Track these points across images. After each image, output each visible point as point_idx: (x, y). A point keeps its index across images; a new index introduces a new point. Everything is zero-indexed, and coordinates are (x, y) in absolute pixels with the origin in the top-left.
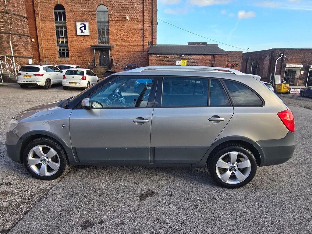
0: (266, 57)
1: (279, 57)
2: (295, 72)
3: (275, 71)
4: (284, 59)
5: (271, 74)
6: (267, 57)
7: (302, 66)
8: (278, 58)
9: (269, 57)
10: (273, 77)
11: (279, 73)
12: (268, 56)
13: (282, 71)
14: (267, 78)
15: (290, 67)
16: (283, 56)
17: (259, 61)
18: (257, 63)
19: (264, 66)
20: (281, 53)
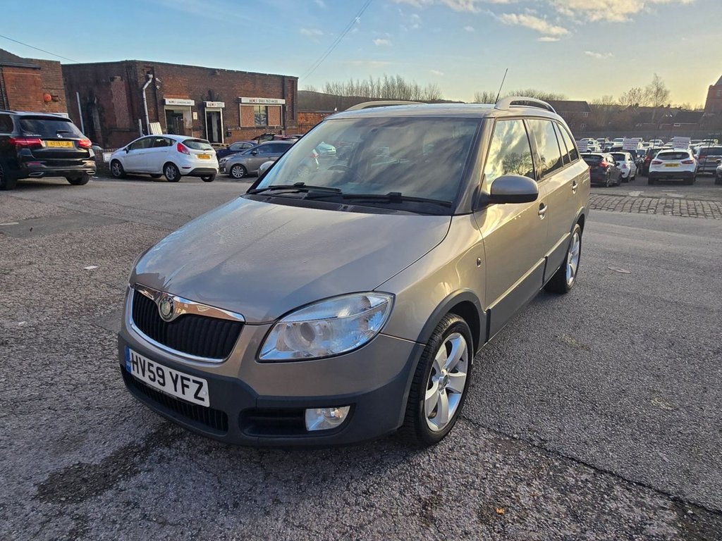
0: (112, 79)
1: (147, 82)
2: (182, 115)
3: (147, 114)
4: (158, 87)
5: (140, 120)
6: (116, 80)
7: (192, 103)
8: (145, 84)
9: (122, 80)
10: (145, 126)
11: (156, 119)
12: (119, 77)
13: (160, 113)
14: (131, 131)
15: (172, 104)
16: (154, 79)
17: (96, 90)
18: (91, 94)
19: (113, 101)
20: (148, 73)
